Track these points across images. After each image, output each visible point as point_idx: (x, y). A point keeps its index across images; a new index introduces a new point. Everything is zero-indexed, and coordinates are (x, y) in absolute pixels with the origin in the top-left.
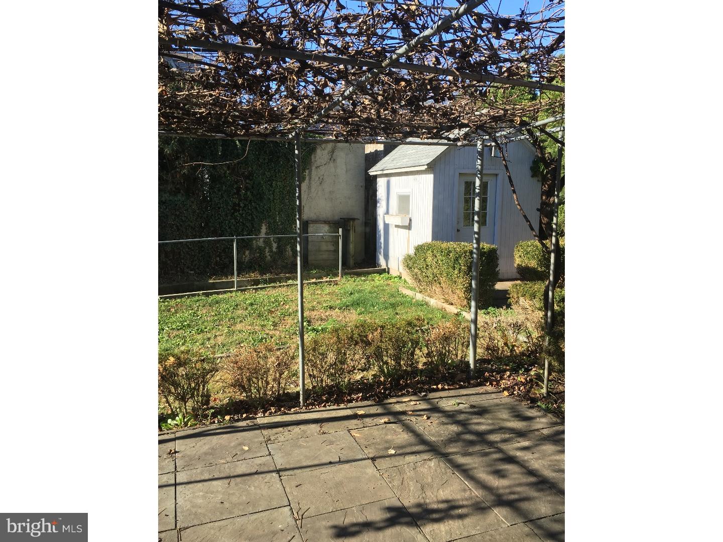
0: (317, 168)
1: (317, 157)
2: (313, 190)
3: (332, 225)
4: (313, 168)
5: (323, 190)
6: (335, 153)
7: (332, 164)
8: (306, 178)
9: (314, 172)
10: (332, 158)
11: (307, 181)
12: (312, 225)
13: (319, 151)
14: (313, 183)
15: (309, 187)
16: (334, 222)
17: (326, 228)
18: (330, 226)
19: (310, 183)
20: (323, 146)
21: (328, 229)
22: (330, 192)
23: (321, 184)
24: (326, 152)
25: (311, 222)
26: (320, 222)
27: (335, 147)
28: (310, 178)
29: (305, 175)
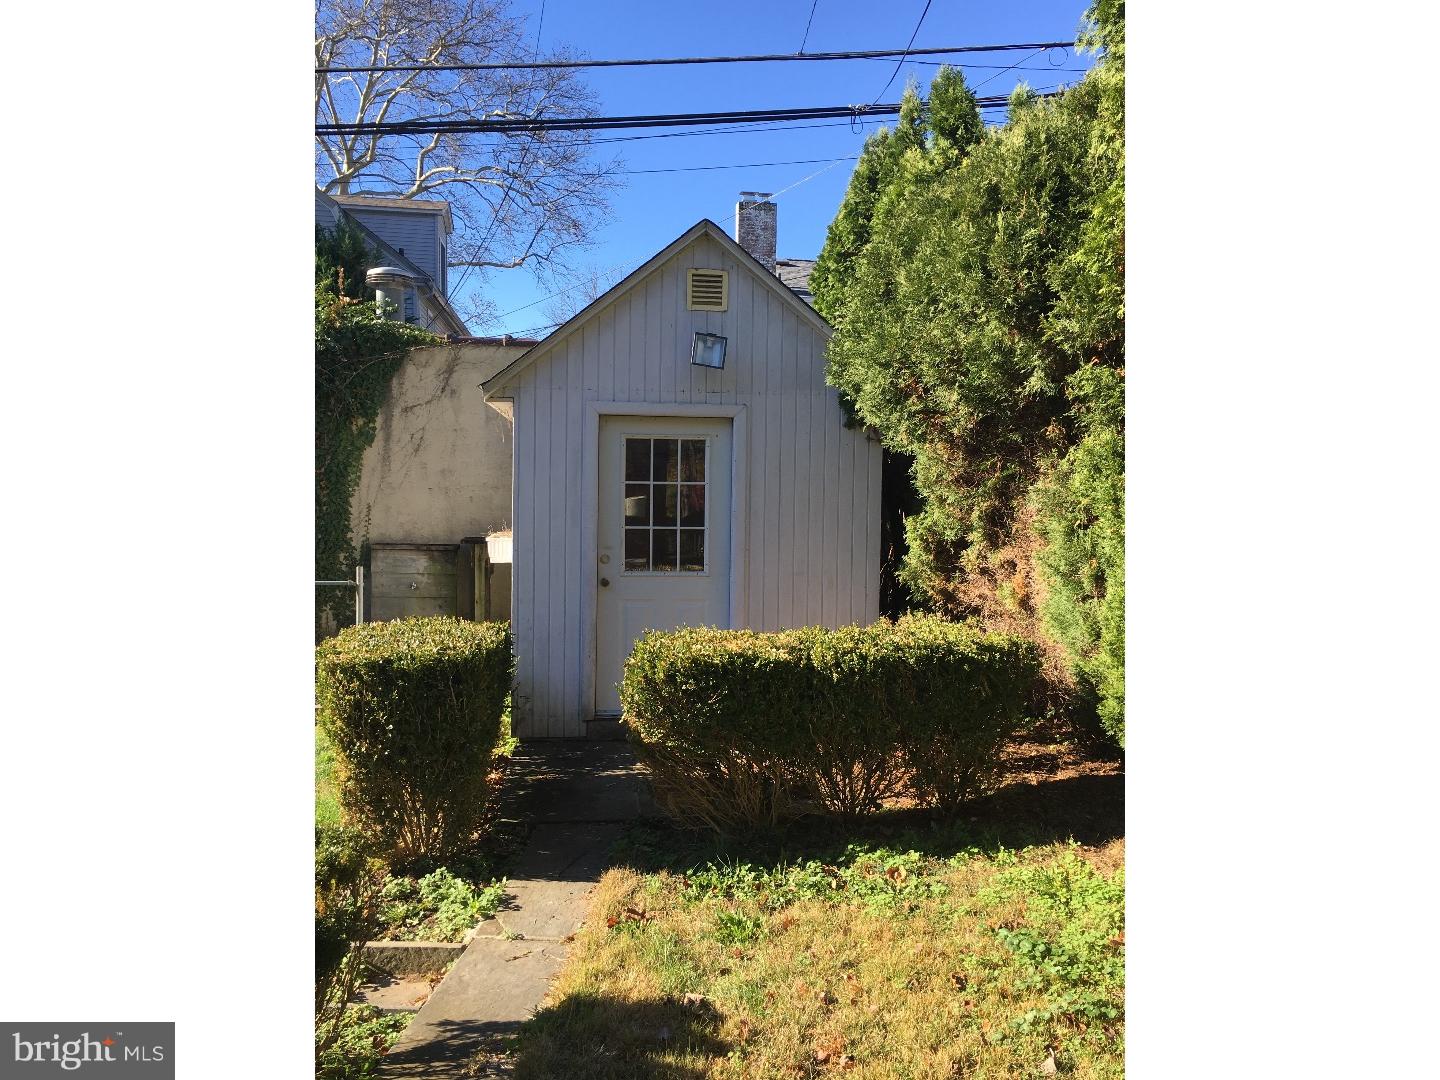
0: (406, 410)
1: (407, 385)
2: (395, 465)
3: (436, 554)
4: (397, 412)
5: (424, 466)
6: (455, 375)
7: (446, 401)
8: (373, 436)
9: (397, 423)
10: (447, 387)
11: (378, 442)
12: (381, 554)
13: (410, 370)
14: (395, 448)
15: (386, 458)
16: (441, 548)
17: (421, 563)
18: (432, 558)
19: (387, 449)
20: (423, 357)
21: (426, 564)
22: (443, 472)
23: (417, 450)
24: (431, 372)
25: (378, 547)
26: (404, 547)
27: (456, 358)
28: (387, 439)
29: (374, 429)
